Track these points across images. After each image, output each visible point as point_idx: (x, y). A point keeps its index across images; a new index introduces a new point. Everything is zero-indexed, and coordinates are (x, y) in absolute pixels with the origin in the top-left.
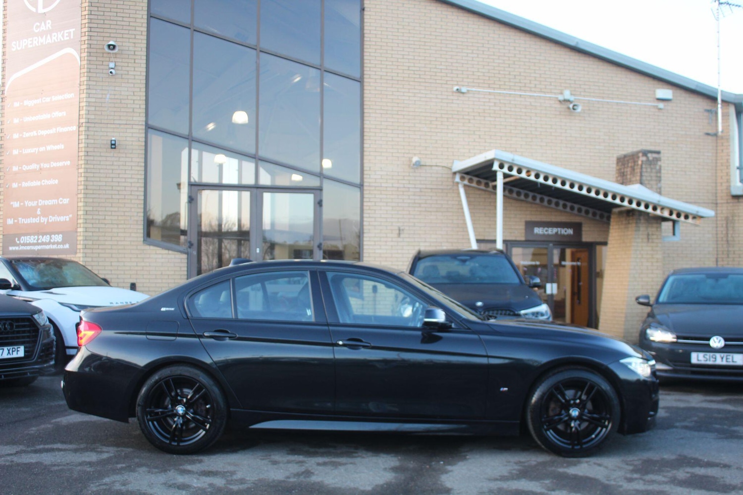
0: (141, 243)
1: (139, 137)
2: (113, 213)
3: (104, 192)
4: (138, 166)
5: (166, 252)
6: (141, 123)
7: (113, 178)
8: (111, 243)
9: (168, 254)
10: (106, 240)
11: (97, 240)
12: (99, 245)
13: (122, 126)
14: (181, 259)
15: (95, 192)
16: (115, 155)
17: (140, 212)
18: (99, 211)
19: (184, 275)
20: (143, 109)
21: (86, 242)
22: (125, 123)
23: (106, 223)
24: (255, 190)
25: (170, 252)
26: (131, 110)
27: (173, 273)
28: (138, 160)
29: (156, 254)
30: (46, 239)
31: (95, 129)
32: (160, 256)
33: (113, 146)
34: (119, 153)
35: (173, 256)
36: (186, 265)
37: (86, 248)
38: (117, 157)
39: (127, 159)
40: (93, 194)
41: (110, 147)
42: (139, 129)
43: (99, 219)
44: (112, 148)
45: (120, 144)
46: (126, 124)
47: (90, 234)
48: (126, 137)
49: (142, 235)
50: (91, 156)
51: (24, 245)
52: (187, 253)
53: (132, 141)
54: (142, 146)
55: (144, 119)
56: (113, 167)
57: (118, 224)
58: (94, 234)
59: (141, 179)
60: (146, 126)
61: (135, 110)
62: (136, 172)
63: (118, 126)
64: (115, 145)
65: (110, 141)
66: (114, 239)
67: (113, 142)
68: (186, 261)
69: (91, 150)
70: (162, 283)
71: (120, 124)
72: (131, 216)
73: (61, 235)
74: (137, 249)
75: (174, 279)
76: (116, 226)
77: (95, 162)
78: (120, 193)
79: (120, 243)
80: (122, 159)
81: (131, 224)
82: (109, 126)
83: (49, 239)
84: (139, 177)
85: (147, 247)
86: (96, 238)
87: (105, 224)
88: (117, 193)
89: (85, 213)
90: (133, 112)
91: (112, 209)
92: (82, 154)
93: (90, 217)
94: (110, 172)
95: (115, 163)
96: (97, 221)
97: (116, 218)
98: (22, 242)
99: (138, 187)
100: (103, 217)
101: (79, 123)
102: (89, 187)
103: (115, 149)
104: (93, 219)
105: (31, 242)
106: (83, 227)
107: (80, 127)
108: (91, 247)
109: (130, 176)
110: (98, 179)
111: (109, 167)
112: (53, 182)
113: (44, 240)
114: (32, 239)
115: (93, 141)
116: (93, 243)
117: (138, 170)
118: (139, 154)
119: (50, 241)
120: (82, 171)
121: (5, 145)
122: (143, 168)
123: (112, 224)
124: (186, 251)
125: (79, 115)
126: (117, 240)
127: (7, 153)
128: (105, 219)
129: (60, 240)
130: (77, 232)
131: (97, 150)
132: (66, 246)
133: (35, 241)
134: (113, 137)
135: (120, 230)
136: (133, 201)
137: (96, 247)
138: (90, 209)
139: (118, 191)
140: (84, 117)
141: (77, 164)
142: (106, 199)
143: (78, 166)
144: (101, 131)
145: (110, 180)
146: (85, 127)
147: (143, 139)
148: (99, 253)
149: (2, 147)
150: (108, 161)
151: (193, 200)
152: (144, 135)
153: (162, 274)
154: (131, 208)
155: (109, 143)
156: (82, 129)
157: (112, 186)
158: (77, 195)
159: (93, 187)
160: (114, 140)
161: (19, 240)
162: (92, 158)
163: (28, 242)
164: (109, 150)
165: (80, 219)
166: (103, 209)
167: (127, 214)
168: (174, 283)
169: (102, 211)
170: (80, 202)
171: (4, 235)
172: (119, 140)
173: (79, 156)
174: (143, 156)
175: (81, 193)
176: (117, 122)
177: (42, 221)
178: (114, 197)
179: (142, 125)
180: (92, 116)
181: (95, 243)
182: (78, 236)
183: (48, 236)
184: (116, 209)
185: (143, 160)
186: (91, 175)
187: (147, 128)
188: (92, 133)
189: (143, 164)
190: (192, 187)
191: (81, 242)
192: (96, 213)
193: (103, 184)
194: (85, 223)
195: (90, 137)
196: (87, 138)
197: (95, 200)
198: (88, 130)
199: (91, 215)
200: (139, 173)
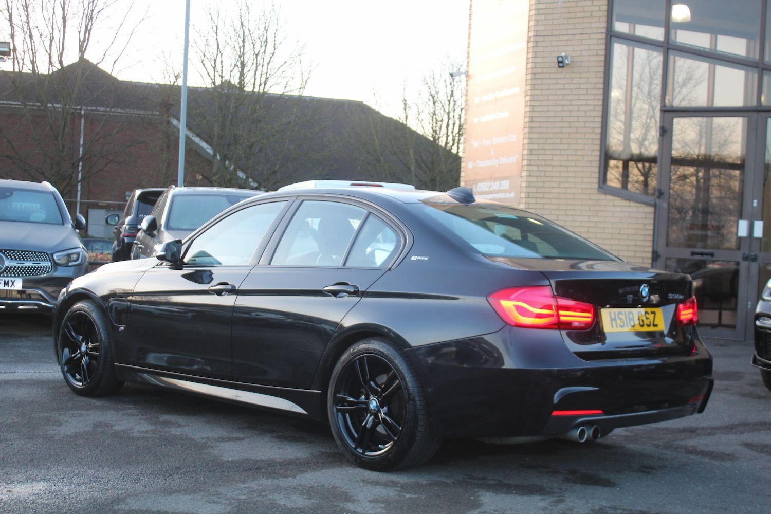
0: (595, 191)
1: (597, 50)
2: (563, 152)
3: (552, 125)
4: (594, 88)
5: (626, 203)
7: (563, 105)
8: (558, 190)
9: (630, 206)
10: (552, 187)
11: (542, 187)
12: (544, 193)
13: (577, 37)
14: (646, 213)
15: (542, 125)
16: (568, 76)
17: (595, 150)
18: (545, 150)
19: (649, 235)
20: (603, 11)
21: (530, 190)
22: (581, 32)
23: (553, 164)
24: (755, 115)
25: (632, 204)
26: (589, 14)
27: (634, 232)
28: (595, 80)
29: (614, 206)
30: (496, 186)
31: (544, 44)
32: (619, 209)
33: (561, 63)
35: (635, 209)
36: (652, 222)
37: (529, 197)
38: (569, 78)
39: (582, 81)
40: (540, 127)
41: (557, 66)
42: (598, 39)
43: (545, 160)
44: (560, 67)
45: (573, 61)
46: (582, 34)
47: (535, 179)
48: (581, 51)
49: (596, 181)
50: (538, 79)
52: (655, 206)
53: (589, 56)
54: (600, 61)
55: (604, 25)
56: (564, 92)
57: (567, 166)
58: (540, 179)
59: (598, 105)
60: (607, 34)
61: (594, 14)
62: (593, 97)
63: (572, 37)
64: (562, 62)
65: (556, 58)
66: (562, 185)
67: (560, 59)
68: (652, 216)
69: (539, 71)
71: (574, 35)
72: (583, 156)
73: (508, 181)
74: (590, 199)
75: (636, 240)
76: (565, 169)
77: (543, 87)
78: (571, 126)
79: (569, 191)
80: (575, 81)
81: (583, 166)
82: (561, 38)
83: (498, 185)
84: (596, 103)
85: (603, 197)
86: (540, 185)
87: (553, 166)
88: (567, 125)
89: (529, 153)
90: (592, 16)
91: (561, 147)
92: (529, 77)
93: (535, 157)
94: (561, 98)
95: (567, 87)
96: (543, 163)
97: (565, 158)
98: (478, 190)
99: (594, 117)
100: (550, 157)
101: (528, 37)
102: (535, 119)
103: (565, 68)
104: (538, 160)
105: (485, 190)
106: (527, 171)
107: (528, 42)
108: (535, 195)
109: (584, 103)
110: (545, 108)
111: (559, 92)
112: (505, 114)
113: (495, 187)
114: (486, 186)
115: (540, 60)
116: (538, 191)
117: (595, 94)
118: (598, 72)
119: (499, 189)
120: (528, 98)
121: (471, 72)
122: (601, 92)
123: (561, 166)
124: (653, 203)
125: (529, 27)
126: (565, 187)
127: (471, 82)
128: (552, 160)
129: (507, 188)
130: (521, 177)
131: (545, 70)
132: (512, 195)
133: (488, 189)
134: (563, 52)
135: (571, 174)
136: (587, 136)
137: (541, 195)
138: (536, 147)
139: (569, 122)
140: (533, 29)
141: (524, 91)
142: (554, 133)
143: (525, 92)
144: (552, 46)
145: (560, 108)
146: (534, 41)
147: (603, 53)
148: (544, 204)
149: (467, 75)
150: (559, 84)
151: (665, 132)
152: (603, 47)
153: (620, 233)
154: (584, 145)
155: (556, 60)
156: (531, 45)
157: (563, 117)
158: (523, 130)
159: (541, 119)
160: (562, 57)
161: (476, 188)
162: (539, 82)
163: (483, 190)
164: (561, 69)
165: (525, 160)
166: (551, 147)
167: (579, 153)
168: (636, 245)
169: (550, 149)
170: (526, 138)
171: (465, 182)
172: (571, 56)
173: (526, 80)
174: (602, 75)
175: (526, 127)
176: (571, 32)
177: (494, 164)
178: (564, 130)
179: (603, 33)
180: (542, 28)
181: (539, 190)
182: (522, 182)
183: (498, 182)
184: (566, 147)
185: (601, 81)
186: (538, 103)
187: (609, 37)
188: (541, 49)
189: (601, 86)
190: (666, 114)
191: (525, 190)
192: (542, 152)
193: (552, 114)
194: (530, 165)
195: (538, 55)
196: (534, 56)
197: (542, 136)
198: (536, 46)
199: (536, 154)
200: (596, 98)
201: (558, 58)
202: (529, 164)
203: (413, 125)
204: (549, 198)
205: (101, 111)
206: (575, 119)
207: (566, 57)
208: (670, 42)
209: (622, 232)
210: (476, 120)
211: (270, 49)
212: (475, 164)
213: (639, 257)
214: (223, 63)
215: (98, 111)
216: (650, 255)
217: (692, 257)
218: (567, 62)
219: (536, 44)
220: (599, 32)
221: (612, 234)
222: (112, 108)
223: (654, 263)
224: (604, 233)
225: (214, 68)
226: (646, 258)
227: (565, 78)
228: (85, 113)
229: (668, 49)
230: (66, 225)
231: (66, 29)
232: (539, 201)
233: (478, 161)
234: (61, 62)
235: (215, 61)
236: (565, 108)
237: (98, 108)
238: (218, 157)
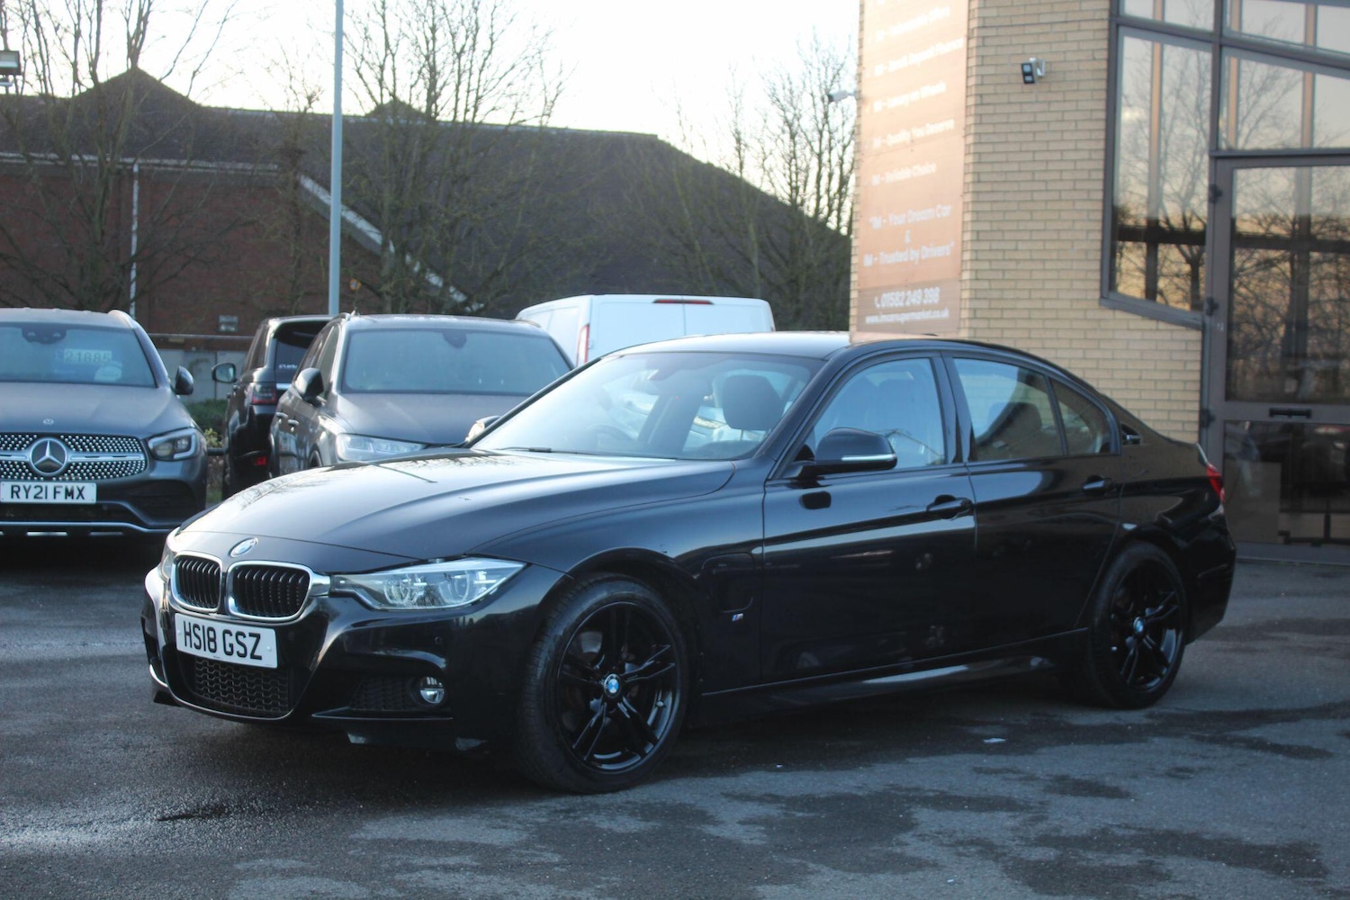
0: (1096, 304)
1: (1093, 50)
2: (1035, 236)
3: (1015, 187)
4: (1090, 120)
5: (1152, 324)
6: (1098, 15)
7: (1034, 152)
8: (1027, 304)
9: (1158, 330)
10: (1018, 299)
11: (999, 299)
12: (1002, 309)
13: (1057, 28)
14: (1187, 341)
15: (996, 187)
16: (1041, 98)
17: (1094, 231)
18: (1003, 231)
19: (1194, 381)
21: (976, 304)
22: (1063, 19)
23: (1017, 257)
25: (1162, 325)
27: (1166, 376)
28: (1091, 105)
29: (1128, 329)
30: (915, 297)
31: (997, 41)
32: (1137, 335)
33: (1028, 76)
34: (1050, 91)
35: (1167, 336)
36: (1198, 357)
37: (975, 318)
38: (1045, 102)
39: (1067, 106)
40: (993, 191)
41: (1022, 81)
42: (1095, 31)
43: (1004, 251)
44: (1026, 82)
45: (1051, 72)
46: (1066, 22)
47: (985, 285)
48: (1064, 52)
49: (1097, 285)
50: (988, 104)
51: (888, 311)
52: (1203, 328)
53: (1079, 61)
54: (1099, 70)
55: (1106, 4)
56: (1036, 127)
57: (1043, 261)
58: (994, 285)
59: (1096, 150)
60: (1110, 21)
62: (1087, 135)
63: (1047, 28)
64: (1030, 74)
65: (1019, 67)
66: (1034, 295)
67: (1027, 69)
68: (1198, 347)
69: (990, 90)
70: (1140, 399)
71: (1052, 23)
72: (1072, 241)
73: (937, 289)
74: (1086, 319)
75: (1170, 391)
76: (1040, 266)
77: (996, 119)
78: (1049, 188)
79: (1048, 304)
80: (1054, 107)
81: (1072, 260)
82: (1028, 29)
83: (920, 298)
84: (1093, 145)
85: (1109, 314)
86: (995, 294)
87: (1018, 261)
88: (1042, 186)
89: (975, 238)
91: (1031, 226)
92: (972, 101)
93: (985, 246)
94: (1030, 137)
95: (1040, 117)
96: (1000, 256)
97: (1039, 246)
98: (883, 305)
99: (1090, 171)
100: (1011, 246)
101: (968, 29)
102: (983, 178)
103: (1037, 84)
104: (991, 250)
105: (897, 305)
106: (971, 270)
107: (969, 38)
108: (986, 314)
109: (1071, 146)
110: (1002, 158)
111: (1026, 128)
112: (929, 169)
113: (914, 301)
114: (897, 299)
115: (991, 70)
116: (992, 306)
117: (1090, 131)
118: (1095, 90)
119: (922, 303)
120: (970, 139)
121: (864, 93)
122: (1102, 125)
123: (1032, 260)
124: (1200, 323)
125: (969, 11)
126: (1041, 299)
127: (866, 110)
128: (1016, 250)
129: (936, 301)
130: (961, 281)
131: (999, 89)
132: (945, 314)
133: (901, 304)
134: (1032, 55)
135: (1049, 275)
136: (1079, 205)
137: (997, 314)
138: (986, 226)
139: (1046, 181)
140: (976, 16)
141: (963, 126)
142: (1019, 202)
143: (965, 129)
144: (1011, 45)
145: (1029, 156)
146: (978, 37)
147: (1104, 55)
148: (1002, 329)
149: (859, 97)
150: (1025, 113)
151: (1220, 195)
152: (1104, 45)
153: (1140, 379)
154: (1074, 221)
155: (1019, 70)
156: (973, 43)
157: (1033, 172)
158: (962, 196)
159: (994, 177)
160: (1030, 64)
161: (879, 302)
162: (990, 109)
163: (892, 305)
164: (1029, 86)
165: (967, 251)
166: (1013, 226)
167: (1064, 236)
168: (1169, 400)
169: (1010, 231)
170: (968, 211)
171: (859, 291)
172: (1046, 63)
173: (967, 107)
174: (1103, 95)
175: (968, 192)
176: (1044, 19)
177: (912, 259)
178: (1036, 196)
179: (1102, 20)
180: (993, 12)
181: (994, 304)
182: (962, 290)
183: (920, 291)
184: (1041, 226)
185: (1102, 105)
186: (989, 148)
187: (1114, 26)
188: (992, 51)
189: (1102, 115)
190: (1220, 163)
191: (968, 304)
192: (998, 236)
193: (1015, 167)
194: (977, 260)
195: (988, 61)
196: (980, 63)
197: (995, 207)
198: (984, 46)
199: (987, 240)
200: (1093, 137)
201: (1023, 65)
202: (974, 258)
203: (753, 176)
204: (1013, 319)
205: (170, 166)
206: (1056, 176)
207: (1038, 65)
208: (1225, 32)
209: (1144, 377)
210: (876, 180)
211: (483, 43)
212: (876, 259)
213: (1177, 421)
214: (396, 72)
215: (166, 166)
216: (1195, 417)
217: (1269, 419)
218: (1039, 72)
219: (983, 42)
220: (1097, 18)
221: (1126, 380)
222: (192, 159)
223: (1204, 431)
224: (1112, 379)
225: (381, 81)
226: (1189, 422)
227: (1037, 102)
228: (140, 170)
229: (1221, 46)
230: (161, 388)
231: (102, 14)
232: (993, 324)
233: (882, 254)
234: (94, 76)
235: (382, 68)
236: (1038, 157)
237: (166, 161)
238: (392, 248)
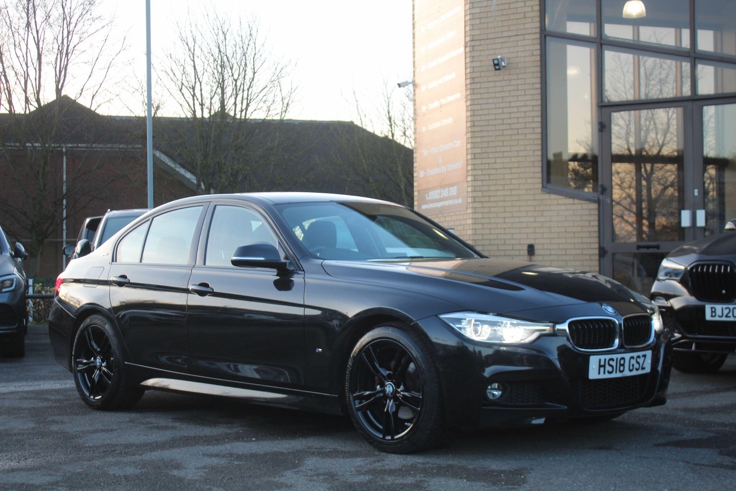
0: (539, 191)
1: (533, 50)
2: (505, 154)
3: (494, 128)
4: (532, 89)
5: (571, 201)
6: (534, 31)
7: (503, 108)
8: (503, 193)
9: (574, 204)
10: (498, 190)
11: (487, 191)
12: (489, 196)
13: (512, 39)
14: (590, 210)
15: (483, 129)
16: (505, 78)
17: (537, 150)
18: (488, 153)
19: (595, 232)
20: (536, 11)
21: (475, 194)
22: (516, 34)
23: (497, 167)
24: (690, 104)
25: (576, 201)
26: (522, 15)
27: (579, 229)
28: (532, 81)
29: (558, 204)
30: (445, 193)
31: (480, 48)
32: (563, 207)
33: (497, 66)
34: (510, 74)
35: (579, 207)
36: (596, 218)
37: (475, 202)
38: (507, 80)
39: (520, 82)
40: (482, 131)
41: (494, 69)
42: (533, 39)
43: (489, 164)
44: (496, 70)
45: (510, 63)
46: (517, 35)
47: (480, 183)
48: (517, 52)
49: (540, 181)
50: (477, 83)
51: (433, 201)
52: (598, 202)
53: (525, 56)
54: (536, 61)
55: (538, 25)
56: (503, 95)
57: (510, 168)
58: (484, 183)
59: (536, 106)
60: (541, 34)
61: (527, 15)
62: (531, 97)
63: (507, 39)
64: (498, 65)
66: (506, 187)
67: (496, 62)
68: (596, 212)
69: (477, 75)
70: (566, 243)
71: (509, 37)
72: (526, 156)
73: (456, 187)
74: (535, 200)
75: (582, 238)
76: (509, 171)
77: (482, 91)
78: (512, 127)
79: (514, 192)
80: (513, 82)
81: (526, 167)
82: (497, 41)
83: (447, 192)
84: (534, 103)
85: (547, 196)
86: (486, 188)
87: (496, 169)
88: (508, 127)
89: (473, 157)
90: (525, 17)
91: (503, 149)
92: (468, 81)
93: (479, 161)
94: (500, 100)
95: (505, 89)
96: (487, 166)
97: (508, 160)
98: (430, 198)
99: (533, 117)
100: (493, 161)
101: (465, 42)
102: (476, 124)
103: (502, 70)
104: (482, 164)
105: (436, 197)
106: (472, 175)
107: (466, 47)
108: (481, 199)
109: (523, 104)
110: (486, 112)
111: (498, 95)
112: (449, 121)
113: (444, 195)
114: (436, 194)
115: (478, 64)
116: (484, 195)
117: (533, 95)
118: (534, 72)
119: (448, 195)
120: (469, 103)
121: (417, 81)
122: (539, 91)
123: (504, 168)
124: (596, 199)
125: (465, 32)
126: (510, 189)
127: (417, 91)
128: (496, 163)
129: (455, 194)
130: (467, 182)
131: (483, 74)
132: (460, 201)
133: (439, 197)
134: (499, 54)
135: (514, 176)
136: (528, 137)
137: (487, 199)
138: (479, 151)
139: (510, 124)
140: (469, 34)
141: (465, 96)
142: (496, 136)
143: (466, 97)
144: (488, 49)
145: (500, 111)
146: (470, 46)
147: (538, 52)
148: (490, 207)
149: (415, 85)
150: (498, 86)
151: (603, 128)
152: (538, 47)
153: (566, 232)
154: (526, 145)
155: (492, 63)
156: (468, 49)
157: (503, 119)
158: (465, 135)
159: (481, 123)
160: (497, 59)
161: (428, 196)
162: (478, 86)
163: (434, 198)
164: (498, 72)
165: (469, 165)
166: (494, 150)
167: (521, 154)
168: (582, 243)
169: (492, 152)
170: (469, 143)
171: (418, 192)
172: (507, 58)
173: (466, 85)
174: (539, 75)
175: (469, 132)
176: (505, 34)
177: (443, 171)
178: (505, 132)
179: (536, 33)
180: (478, 32)
181: (485, 194)
182: (468, 187)
183: (447, 189)
184: (508, 149)
185: (538, 80)
186: (479, 107)
187: (543, 36)
188: (478, 53)
189: (539, 86)
190: (604, 110)
191: (471, 195)
192: (486, 155)
193: (493, 117)
194: (474, 169)
195: (475, 59)
196: (472, 60)
197: (484, 139)
198: (473, 51)
199: (480, 158)
200: (534, 99)
201: (493, 60)
202: (473, 168)
204: (495, 201)
205: (83, 147)
206: (515, 121)
207: (502, 59)
208: (603, 37)
209: (568, 230)
210: (424, 129)
212: (425, 173)
213: (586, 255)
215: (80, 147)
216: (597, 252)
217: (637, 251)
218: (503, 64)
219: (473, 48)
220: (533, 32)
221: (558, 233)
222: (93, 143)
223: (602, 259)
224: (551, 232)
226: (593, 255)
227: (503, 80)
228: (66, 150)
229: (601, 45)
231: (42, 67)
232: (485, 205)
233: (428, 170)
234: (38, 101)
236: (505, 110)
237: (80, 145)
